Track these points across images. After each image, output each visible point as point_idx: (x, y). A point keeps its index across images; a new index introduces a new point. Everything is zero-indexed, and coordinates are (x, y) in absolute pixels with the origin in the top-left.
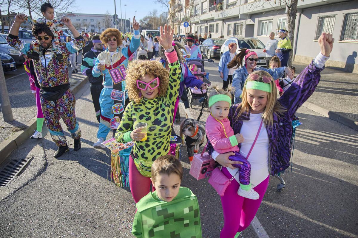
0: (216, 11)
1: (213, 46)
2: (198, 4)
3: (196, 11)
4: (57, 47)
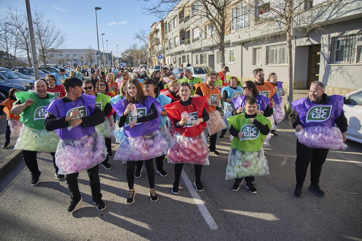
0: (185, 45)
1: (179, 74)
2: (172, 39)
3: (170, 44)
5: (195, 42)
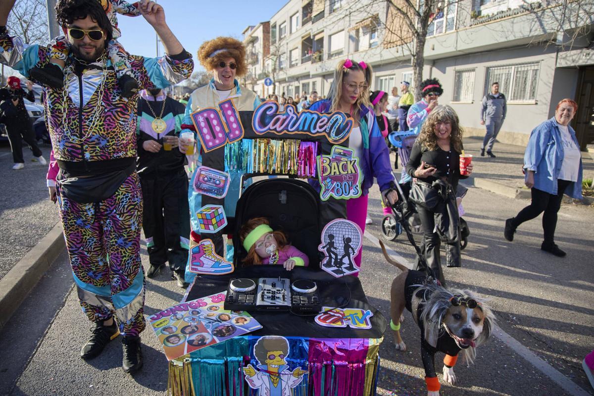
2: (284, 53)
3: (280, 63)
4: (122, 57)
5: (333, 58)
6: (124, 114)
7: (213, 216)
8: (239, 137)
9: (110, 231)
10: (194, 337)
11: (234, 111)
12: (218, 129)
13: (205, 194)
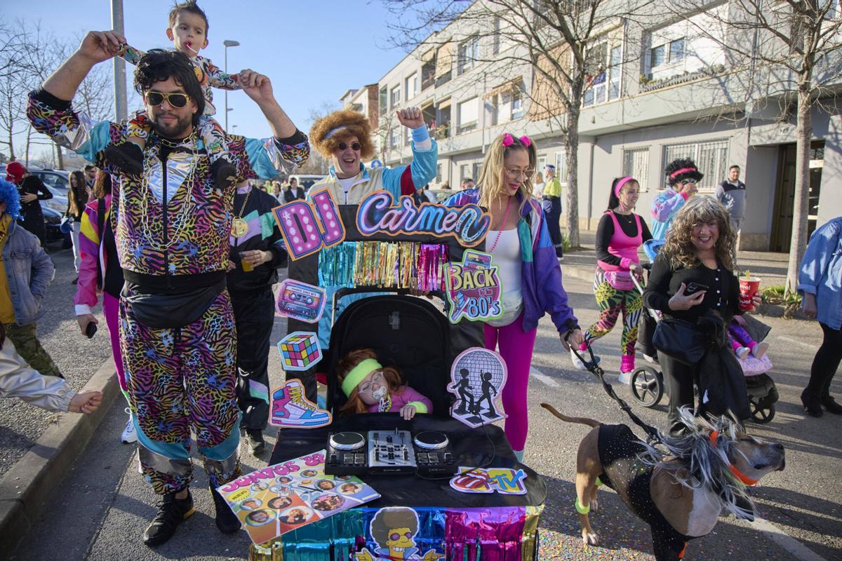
3: (393, 139)
4: (218, 136)
5: (463, 133)
6: (219, 213)
7: (303, 346)
8: (339, 239)
9: (197, 366)
10: (287, 512)
11: (331, 204)
12: (310, 229)
13: (292, 316)
